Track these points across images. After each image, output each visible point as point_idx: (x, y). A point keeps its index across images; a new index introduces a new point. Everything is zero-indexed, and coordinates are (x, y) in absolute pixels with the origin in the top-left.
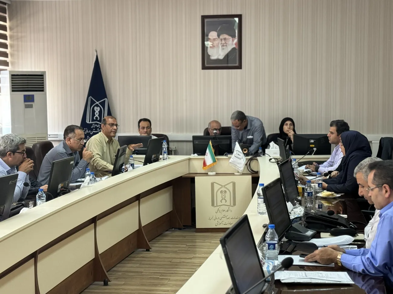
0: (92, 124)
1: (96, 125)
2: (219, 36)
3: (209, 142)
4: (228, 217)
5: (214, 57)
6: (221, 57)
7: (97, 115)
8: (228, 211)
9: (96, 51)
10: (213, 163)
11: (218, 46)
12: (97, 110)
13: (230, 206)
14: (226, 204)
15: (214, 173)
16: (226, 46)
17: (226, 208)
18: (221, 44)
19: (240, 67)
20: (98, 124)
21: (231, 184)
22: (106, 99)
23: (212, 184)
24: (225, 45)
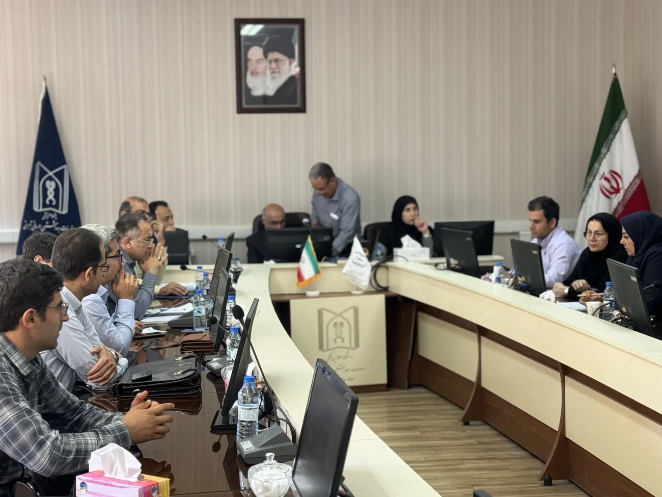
0: (42, 214)
1: (50, 215)
2: (266, 55)
3: (306, 239)
4: (346, 368)
5: (257, 92)
6: (271, 92)
7: (51, 196)
8: (346, 357)
9: (45, 79)
10: (314, 276)
11: (264, 73)
12: (51, 187)
13: (350, 348)
14: (343, 345)
15: (316, 293)
16: (279, 72)
17: (343, 352)
18: (270, 69)
19: (302, 110)
20: (53, 212)
21: (352, 311)
22: (64, 166)
23: (320, 313)
24: (277, 70)
